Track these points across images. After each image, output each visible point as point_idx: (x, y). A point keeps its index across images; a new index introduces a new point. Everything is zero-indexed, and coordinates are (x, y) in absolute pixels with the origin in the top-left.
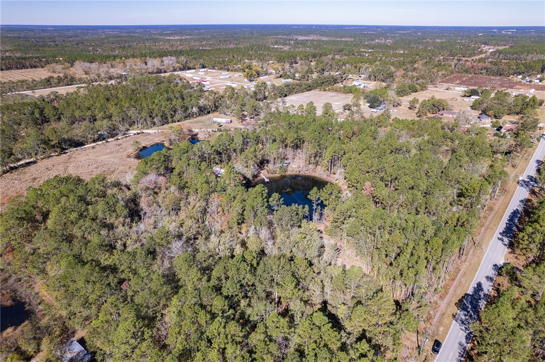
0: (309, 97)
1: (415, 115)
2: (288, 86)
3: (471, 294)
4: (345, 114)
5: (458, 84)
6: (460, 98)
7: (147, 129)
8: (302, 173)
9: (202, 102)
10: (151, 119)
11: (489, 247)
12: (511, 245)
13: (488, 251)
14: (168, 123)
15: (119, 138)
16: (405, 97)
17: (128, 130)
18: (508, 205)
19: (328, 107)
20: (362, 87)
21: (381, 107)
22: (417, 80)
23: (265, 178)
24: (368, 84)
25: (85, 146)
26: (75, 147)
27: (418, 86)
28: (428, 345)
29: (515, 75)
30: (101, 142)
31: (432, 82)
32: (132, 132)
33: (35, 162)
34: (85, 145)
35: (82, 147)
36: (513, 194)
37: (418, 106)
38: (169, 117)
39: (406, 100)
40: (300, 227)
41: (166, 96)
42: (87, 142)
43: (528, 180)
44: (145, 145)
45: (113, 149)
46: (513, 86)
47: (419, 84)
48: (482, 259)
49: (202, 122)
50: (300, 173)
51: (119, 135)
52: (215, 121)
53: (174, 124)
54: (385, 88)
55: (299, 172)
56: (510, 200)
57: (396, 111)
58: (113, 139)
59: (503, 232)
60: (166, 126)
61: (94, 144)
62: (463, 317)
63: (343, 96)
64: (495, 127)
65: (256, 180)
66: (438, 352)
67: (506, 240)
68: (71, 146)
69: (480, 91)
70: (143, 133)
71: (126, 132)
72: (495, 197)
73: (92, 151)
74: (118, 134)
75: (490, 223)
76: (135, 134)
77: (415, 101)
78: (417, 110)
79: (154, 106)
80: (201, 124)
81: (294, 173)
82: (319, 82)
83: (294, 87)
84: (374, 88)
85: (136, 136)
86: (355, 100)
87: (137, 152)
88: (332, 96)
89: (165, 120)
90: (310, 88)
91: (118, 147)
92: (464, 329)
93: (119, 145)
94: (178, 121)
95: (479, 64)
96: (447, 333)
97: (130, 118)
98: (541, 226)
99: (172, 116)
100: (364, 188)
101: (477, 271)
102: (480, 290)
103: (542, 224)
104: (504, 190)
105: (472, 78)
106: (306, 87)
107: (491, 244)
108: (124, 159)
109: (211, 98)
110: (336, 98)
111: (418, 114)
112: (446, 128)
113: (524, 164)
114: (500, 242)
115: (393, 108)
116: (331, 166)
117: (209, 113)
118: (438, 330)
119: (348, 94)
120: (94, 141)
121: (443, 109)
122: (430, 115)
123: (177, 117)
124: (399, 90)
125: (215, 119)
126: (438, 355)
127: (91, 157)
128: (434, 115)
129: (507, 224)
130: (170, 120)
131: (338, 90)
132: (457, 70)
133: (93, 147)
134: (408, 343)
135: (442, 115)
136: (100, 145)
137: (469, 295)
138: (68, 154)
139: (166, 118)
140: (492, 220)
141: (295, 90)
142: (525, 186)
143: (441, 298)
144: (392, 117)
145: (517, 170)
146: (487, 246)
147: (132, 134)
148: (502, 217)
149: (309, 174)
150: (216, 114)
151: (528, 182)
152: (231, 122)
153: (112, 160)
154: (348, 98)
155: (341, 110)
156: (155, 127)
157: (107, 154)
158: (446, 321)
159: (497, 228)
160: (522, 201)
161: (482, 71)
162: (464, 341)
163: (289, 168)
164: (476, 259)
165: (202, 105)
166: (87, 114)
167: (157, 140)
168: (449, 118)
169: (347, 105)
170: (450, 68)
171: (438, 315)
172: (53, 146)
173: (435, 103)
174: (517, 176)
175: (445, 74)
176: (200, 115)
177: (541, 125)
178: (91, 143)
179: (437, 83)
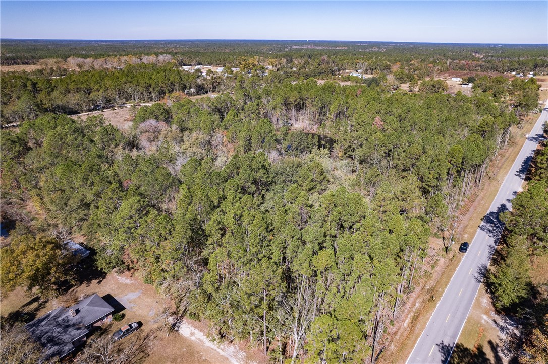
3: (496, 212)
5: (454, 77)
6: (458, 86)
8: (306, 131)
9: (199, 81)
10: (148, 92)
11: (505, 180)
12: (528, 179)
13: (504, 182)
22: (415, 72)
24: (366, 76)
25: (80, 115)
27: (416, 76)
28: (455, 247)
29: (509, 72)
30: (97, 112)
31: (428, 75)
34: (80, 113)
36: (522, 146)
41: (163, 74)
42: (82, 111)
43: (537, 137)
45: (110, 116)
48: (499, 188)
55: (303, 130)
56: (520, 150)
58: (110, 110)
59: (520, 171)
61: (90, 113)
62: (490, 228)
66: (466, 250)
67: (523, 176)
71: (123, 105)
72: (505, 147)
75: (503, 164)
79: (151, 81)
82: (317, 72)
83: (292, 74)
92: (492, 236)
93: (116, 113)
95: (474, 63)
96: (472, 238)
97: (127, 91)
101: (495, 196)
102: (505, 209)
104: (513, 143)
105: (467, 74)
107: (506, 178)
108: (121, 122)
109: (209, 78)
113: (529, 127)
114: (517, 177)
117: (207, 92)
118: (463, 236)
120: (90, 111)
121: (443, 90)
126: (466, 254)
129: (522, 165)
132: (452, 67)
134: (434, 246)
137: (494, 213)
139: (164, 93)
142: (534, 140)
145: (523, 130)
146: (503, 179)
148: (514, 161)
149: (313, 132)
158: (469, 229)
159: (510, 168)
160: (534, 151)
161: (477, 68)
162: (493, 244)
163: (292, 128)
164: (493, 188)
165: (200, 83)
166: (82, 86)
171: (461, 226)
172: (46, 110)
174: (523, 134)
175: (441, 70)
176: (197, 94)
177: (541, 102)
178: (86, 112)
179: (434, 76)
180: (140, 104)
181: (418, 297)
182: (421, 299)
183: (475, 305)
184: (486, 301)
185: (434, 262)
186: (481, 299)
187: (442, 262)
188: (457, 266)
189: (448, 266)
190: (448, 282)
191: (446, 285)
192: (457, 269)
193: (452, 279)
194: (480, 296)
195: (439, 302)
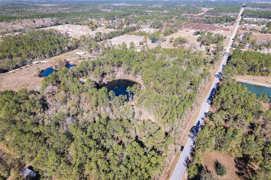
0: (123, 38)
1: (172, 45)
2: (112, 33)
3: (196, 126)
4: (140, 46)
5: (191, 28)
6: (192, 36)
7: (42, 60)
8: (122, 78)
9: (69, 44)
10: (43, 55)
11: (203, 106)
12: (211, 104)
13: (202, 107)
14: (52, 56)
15: (28, 66)
16: (168, 36)
17: (32, 61)
18: (211, 86)
19: (132, 44)
20: (148, 32)
21: (157, 42)
22: (173, 27)
24: (151, 30)
25: (9, 72)
26: (3, 73)
27: (173, 30)
28: (179, 148)
29: (216, 23)
30: (18, 69)
31: (180, 28)
32: (34, 62)
35: (8, 73)
36: (213, 81)
37: (173, 41)
38: (53, 53)
39: (168, 38)
40: (124, 105)
41: (50, 42)
42: (10, 70)
43: (219, 74)
45: (25, 73)
46: (215, 29)
48: (200, 111)
49: (70, 55)
51: (28, 65)
52: (77, 54)
53: (56, 57)
54: (159, 32)
55: (121, 78)
56: (212, 84)
57: (164, 44)
58: (24, 67)
59: (209, 98)
60: (52, 58)
61: (14, 70)
62: (192, 136)
63: (139, 37)
64: (207, 50)
66: (183, 150)
67: (210, 102)
69: (201, 32)
70: (40, 63)
71: (31, 63)
72: (206, 83)
73: (14, 74)
74: (26, 64)
75: (204, 95)
76: (36, 64)
77: (172, 38)
78: (173, 43)
79: (45, 48)
80: (70, 56)
81: (119, 79)
82: (127, 30)
83: (115, 33)
84: (154, 32)
85: (37, 64)
86: (145, 39)
87: (39, 73)
88: (134, 37)
89: (51, 55)
90: (123, 34)
91: (28, 72)
92: (193, 140)
93: (29, 70)
94: (58, 55)
95: (201, 18)
97: (32, 55)
98: (221, 96)
99: (55, 53)
100: (150, 85)
101: (198, 116)
102: (199, 124)
103: (221, 95)
104: (210, 80)
105: (197, 25)
106: (121, 33)
107: (204, 104)
108: (33, 77)
109: (73, 42)
110: (135, 38)
111: (174, 45)
112: (186, 52)
113: (218, 67)
114: (207, 103)
115: (162, 42)
116: (135, 74)
117: (73, 49)
118: (183, 142)
119: (141, 36)
120: (14, 69)
121: (185, 42)
122: (179, 45)
123: (57, 53)
124: (165, 33)
125: (77, 53)
126: (183, 152)
127: (14, 78)
128: (181, 45)
129: (210, 94)
130: (54, 55)
131: (137, 34)
132: (191, 21)
133: (14, 72)
134: (171, 149)
135: (184, 45)
136: (18, 71)
137: (195, 126)
140: (204, 93)
141: (116, 35)
142: (218, 77)
143: (184, 129)
144: (162, 48)
145: (215, 70)
147: (34, 64)
148: (208, 92)
149: (126, 79)
150: (77, 50)
151: (219, 75)
152: (85, 54)
153: (27, 78)
154: (142, 38)
155: (139, 45)
156: (46, 59)
157: (23, 76)
158: (186, 138)
159: (206, 97)
160: (216, 84)
161: (202, 22)
162: (192, 145)
163: (116, 76)
164: (198, 111)
165: (69, 46)
167: (49, 66)
168: (188, 46)
169: (141, 42)
170: (188, 20)
171: (183, 136)
173: (181, 39)
174: (215, 73)
175: (186, 24)
176: (69, 51)
177: (225, 48)
178: (12, 70)
179: (182, 28)
180: (40, 62)
181: (163, 177)
182: (164, 177)
183: (182, 178)
184: (186, 175)
185: (170, 158)
186: (185, 174)
187: (174, 157)
188: (179, 159)
189: (175, 159)
190: (175, 168)
191: (174, 169)
192: (179, 160)
193: (176, 166)
194: (184, 173)
195: (171, 178)
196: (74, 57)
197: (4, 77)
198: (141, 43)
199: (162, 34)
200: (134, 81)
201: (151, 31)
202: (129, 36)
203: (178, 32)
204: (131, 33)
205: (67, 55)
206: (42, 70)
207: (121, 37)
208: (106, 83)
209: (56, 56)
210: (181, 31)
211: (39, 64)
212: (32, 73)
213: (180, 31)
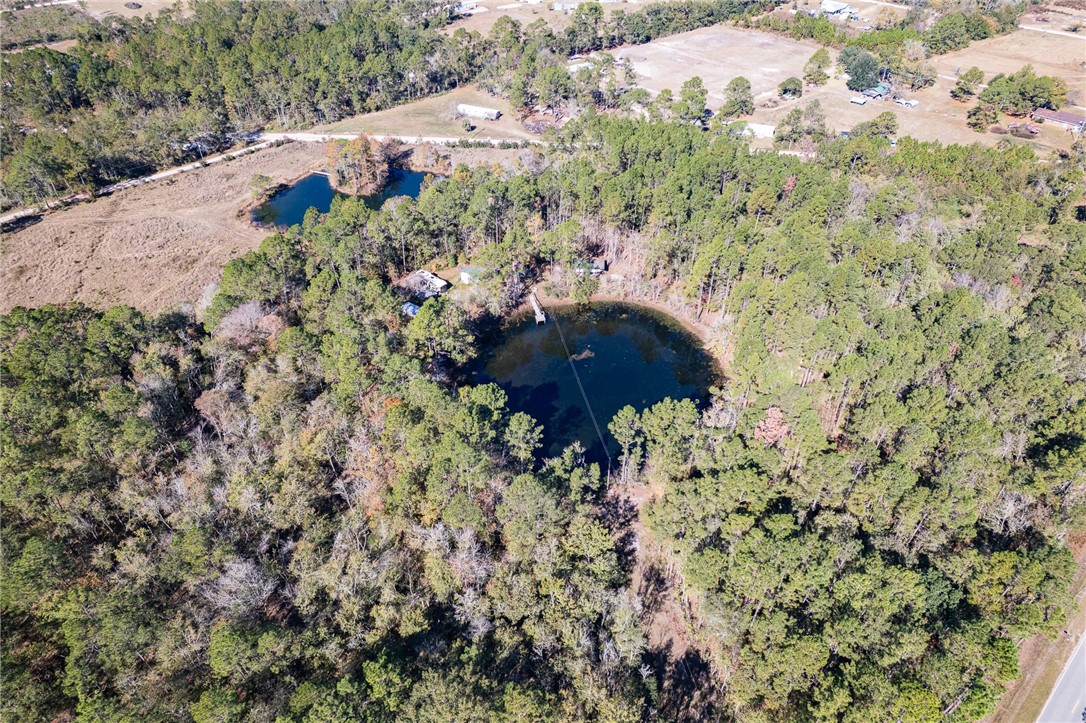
0: (704, 44)
1: (963, 118)
2: (657, 12)
4: (783, 105)
7: (303, 128)
14: (352, 114)
15: (234, 154)
16: (951, 54)
17: (262, 130)
19: (740, 85)
20: (843, 17)
21: (879, 90)
23: (537, 311)
24: (862, 7)
25: (154, 177)
26: (134, 176)
32: (270, 137)
33: (35, 219)
35: (147, 179)
37: (979, 89)
38: (355, 98)
39: (949, 67)
42: (161, 165)
44: (284, 182)
47: (996, 15)
50: (629, 300)
52: (462, 112)
53: (367, 115)
54: (903, 24)
57: (914, 102)
58: (221, 158)
60: (348, 121)
61: (175, 170)
63: (787, 44)
65: (515, 312)
68: (122, 174)
70: (290, 141)
73: (166, 190)
74: (233, 144)
76: (271, 146)
77: (976, 75)
78: (973, 103)
80: (427, 119)
82: (737, 2)
83: (670, 15)
84: (874, 24)
85: (273, 150)
86: (814, 66)
87: (263, 200)
88: (763, 45)
89: (346, 107)
90: (710, 19)
91: (224, 185)
93: (230, 178)
94: (378, 109)
97: (264, 101)
99: (363, 97)
106: (702, 15)
109: (459, 46)
110: (769, 51)
111: (973, 120)
115: (909, 93)
117: (453, 85)
119: (802, 40)
120: (178, 162)
121: (1047, 105)
122: (1006, 122)
123: (375, 99)
124: (939, 36)
125: (462, 108)
127: (159, 210)
128: (1018, 122)
130: (357, 106)
131: (782, 26)
133: (171, 182)
135: (1040, 121)
136: (187, 174)
138: (113, 197)
139: (348, 103)
141: (673, 25)
144: (900, 134)
147: (263, 145)
150: (470, 88)
152: (498, 118)
154: (801, 53)
155: (774, 94)
156: (320, 126)
157: (197, 203)
167: (314, 165)
168: (1058, 133)
169: (792, 80)
178: (169, 168)
179: (1051, 7)
180: (291, 136)
196: (443, 126)
197: (124, 202)
198: (790, 89)
199: (918, 44)
200: (689, 329)
201: (864, 12)
202: (741, 33)
203: (1015, 34)
204: (754, 19)
205: (418, 113)
206: (282, 186)
207: (701, 34)
208: (540, 317)
209: (369, 111)
210: (1039, 28)
211: (281, 148)
212: (239, 192)
213: (1030, 22)
